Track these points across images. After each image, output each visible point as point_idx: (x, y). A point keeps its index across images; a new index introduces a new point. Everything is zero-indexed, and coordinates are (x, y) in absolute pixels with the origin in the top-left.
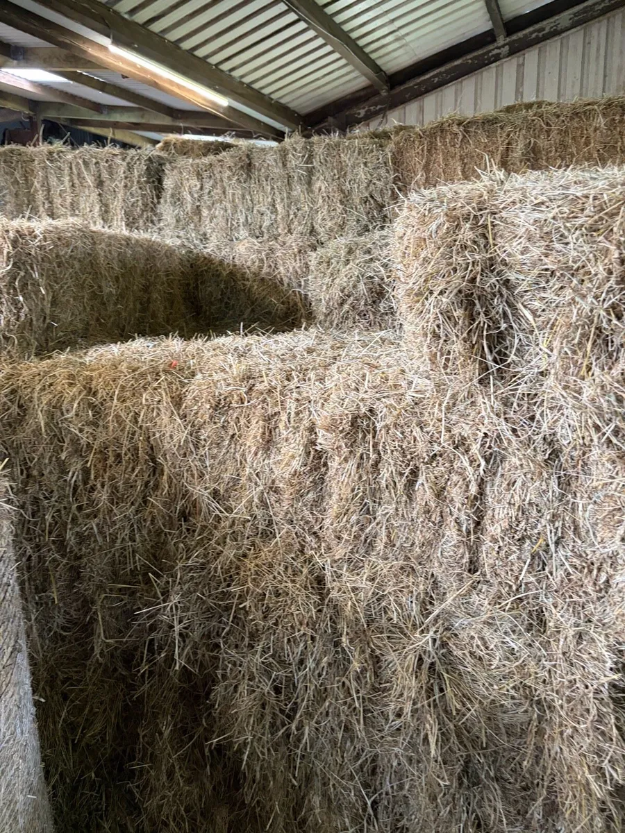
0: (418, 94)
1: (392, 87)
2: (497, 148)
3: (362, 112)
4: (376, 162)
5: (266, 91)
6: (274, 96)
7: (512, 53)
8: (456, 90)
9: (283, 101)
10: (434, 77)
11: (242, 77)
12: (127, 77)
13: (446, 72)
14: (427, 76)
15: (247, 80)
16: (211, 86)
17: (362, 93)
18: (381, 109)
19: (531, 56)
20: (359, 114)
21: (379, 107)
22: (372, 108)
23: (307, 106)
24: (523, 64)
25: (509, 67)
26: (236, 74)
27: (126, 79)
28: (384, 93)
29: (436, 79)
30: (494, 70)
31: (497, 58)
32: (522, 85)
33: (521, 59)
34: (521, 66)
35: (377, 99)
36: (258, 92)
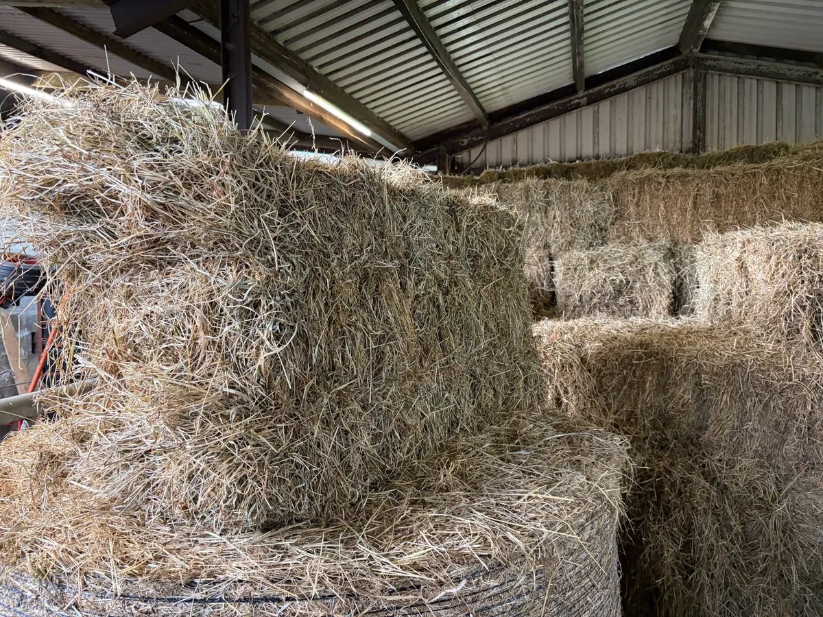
0: (514, 129)
1: (491, 124)
2: (689, 194)
3: (466, 141)
4: (601, 199)
5: (392, 124)
6: (397, 128)
7: (589, 103)
8: (544, 129)
9: (402, 131)
10: (527, 117)
11: (379, 113)
12: (302, 113)
13: (536, 114)
14: (521, 117)
15: (382, 115)
16: (361, 120)
17: (465, 126)
18: (481, 140)
19: (605, 106)
20: (463, 142)
21: (480, 138)
22: (474, 138)
23: (419, 135)
24: (598, 111)
25: (587, 113)
26: (376, 111)
27: (300, 115)
28: (485, 128)
29: (528, 119)
30: (575, 114)
31: (578, 106)
32: (598, 126)
33: (596, 107)
34: (596, 113)
35: (478, 131)
36: (387, 124)
